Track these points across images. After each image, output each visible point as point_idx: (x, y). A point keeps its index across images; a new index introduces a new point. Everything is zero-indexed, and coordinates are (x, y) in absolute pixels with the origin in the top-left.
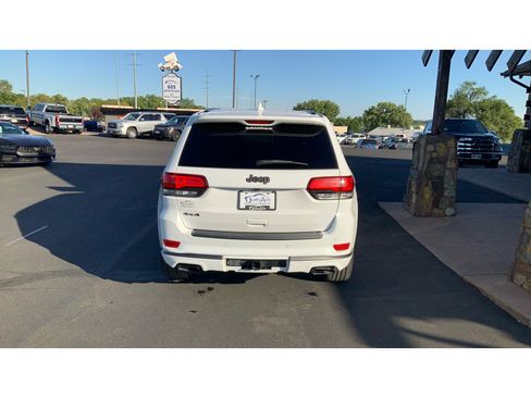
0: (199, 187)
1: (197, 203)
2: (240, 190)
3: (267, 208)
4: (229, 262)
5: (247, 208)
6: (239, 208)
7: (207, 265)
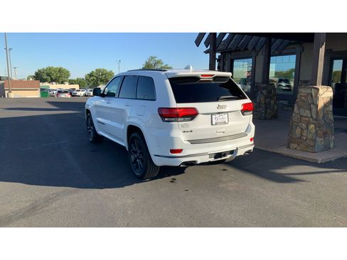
0: (192, 115)
1: (191, 124)
2: (212, 114)
3: (225, 123)
4: (211, 155)
5: (216, 124)
6: (212, 124)
7: (199, 160)
